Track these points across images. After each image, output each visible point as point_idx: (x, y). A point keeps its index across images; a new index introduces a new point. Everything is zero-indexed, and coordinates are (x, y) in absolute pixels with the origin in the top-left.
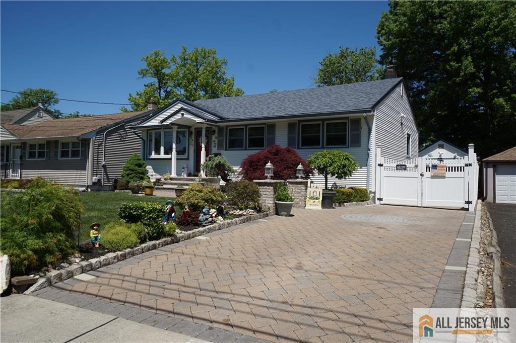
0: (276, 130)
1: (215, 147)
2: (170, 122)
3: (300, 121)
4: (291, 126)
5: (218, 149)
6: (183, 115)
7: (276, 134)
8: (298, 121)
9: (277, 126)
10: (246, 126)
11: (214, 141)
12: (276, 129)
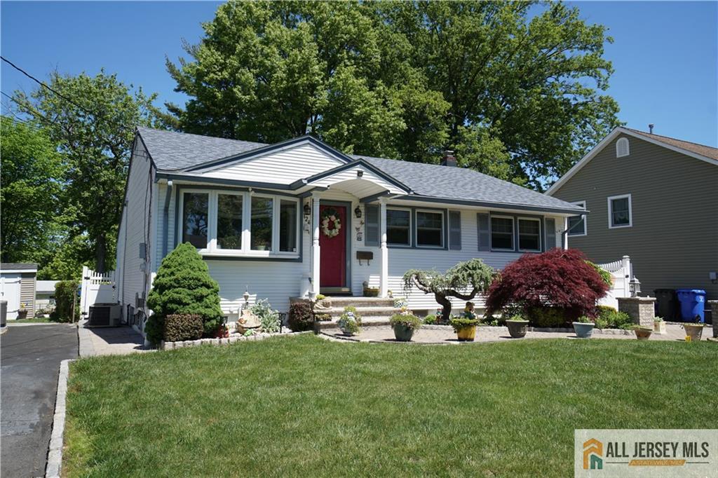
0: (462, 222)
1: (359, 239)
2: (331, 183)
3: (492, 212)
4: (481, 218)
5: (366, 245)
6: (360, 174)
7: (462, 227)
8: (491, 212)
9: (462, 216)
10: (414, 208)
11: (358, 229)
12: (462, 219)
